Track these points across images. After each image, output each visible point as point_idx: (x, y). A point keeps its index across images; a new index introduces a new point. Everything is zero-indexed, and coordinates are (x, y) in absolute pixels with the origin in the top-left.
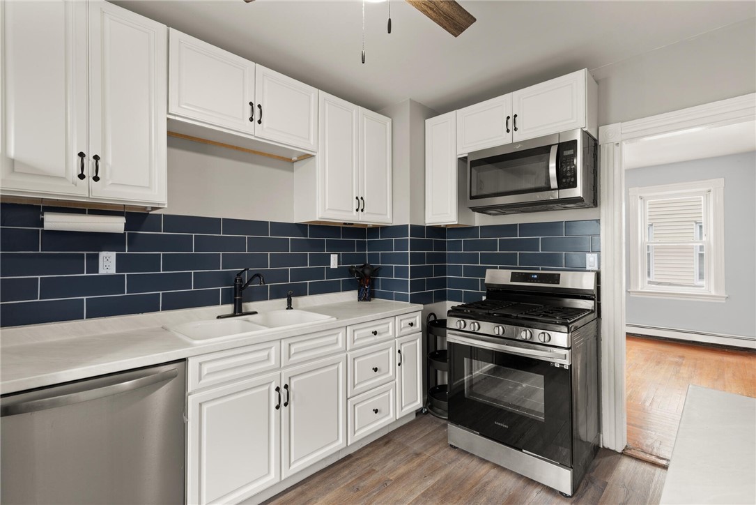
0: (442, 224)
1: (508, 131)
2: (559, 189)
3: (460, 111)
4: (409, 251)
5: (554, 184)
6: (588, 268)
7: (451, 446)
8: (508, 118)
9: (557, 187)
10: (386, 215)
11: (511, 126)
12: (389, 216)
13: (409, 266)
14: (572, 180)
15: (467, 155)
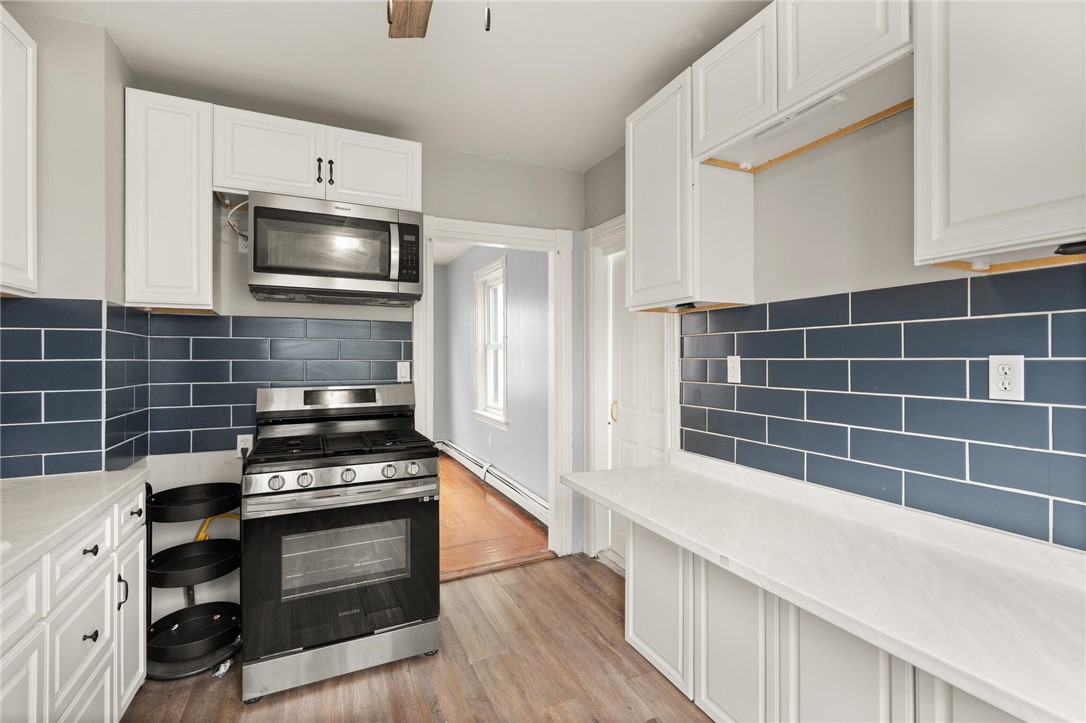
0: (148, 306)
1: (319, 179)
2: (398, 280)
3: (221, 110)
4: (103, 359)
5: (394, 273)
6: (399, 380)
7: (249, 702)
8: (320, 160)
9: (397, 278)
10: (25, 270)
11: (325, 175)
12: (31, 274)
13: (104, 390)
14: (414, 272)
15: (247, 193)
